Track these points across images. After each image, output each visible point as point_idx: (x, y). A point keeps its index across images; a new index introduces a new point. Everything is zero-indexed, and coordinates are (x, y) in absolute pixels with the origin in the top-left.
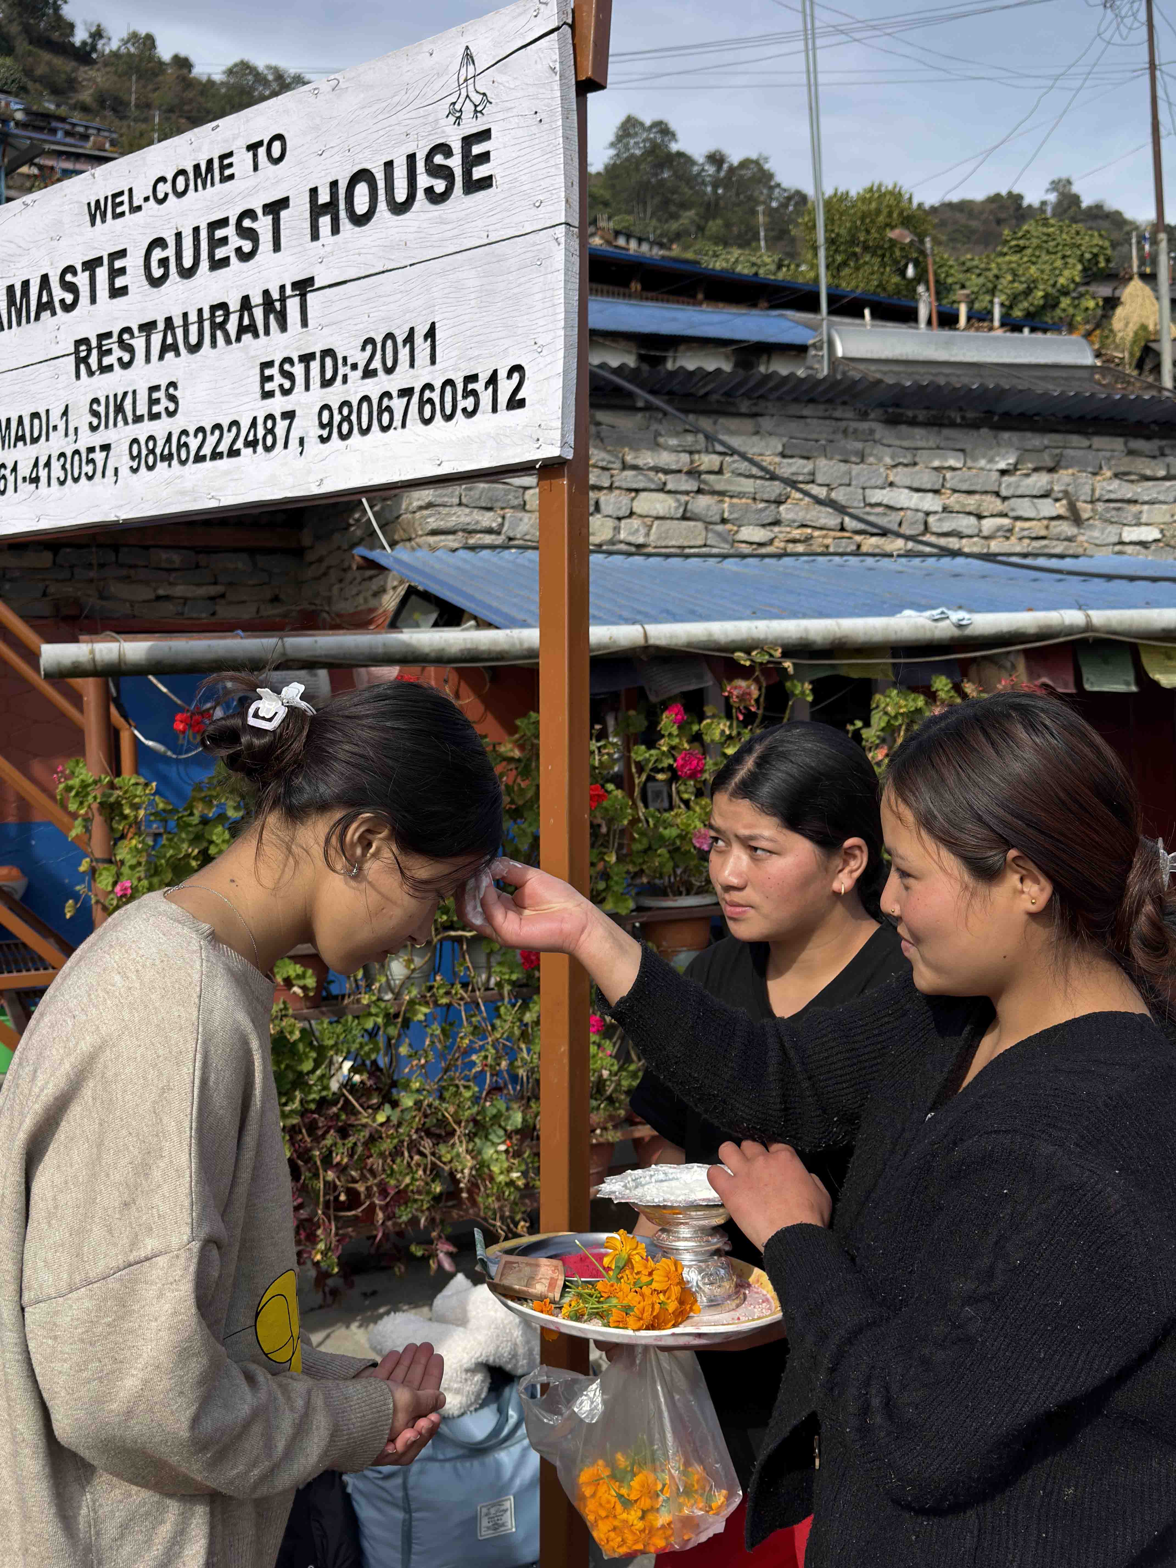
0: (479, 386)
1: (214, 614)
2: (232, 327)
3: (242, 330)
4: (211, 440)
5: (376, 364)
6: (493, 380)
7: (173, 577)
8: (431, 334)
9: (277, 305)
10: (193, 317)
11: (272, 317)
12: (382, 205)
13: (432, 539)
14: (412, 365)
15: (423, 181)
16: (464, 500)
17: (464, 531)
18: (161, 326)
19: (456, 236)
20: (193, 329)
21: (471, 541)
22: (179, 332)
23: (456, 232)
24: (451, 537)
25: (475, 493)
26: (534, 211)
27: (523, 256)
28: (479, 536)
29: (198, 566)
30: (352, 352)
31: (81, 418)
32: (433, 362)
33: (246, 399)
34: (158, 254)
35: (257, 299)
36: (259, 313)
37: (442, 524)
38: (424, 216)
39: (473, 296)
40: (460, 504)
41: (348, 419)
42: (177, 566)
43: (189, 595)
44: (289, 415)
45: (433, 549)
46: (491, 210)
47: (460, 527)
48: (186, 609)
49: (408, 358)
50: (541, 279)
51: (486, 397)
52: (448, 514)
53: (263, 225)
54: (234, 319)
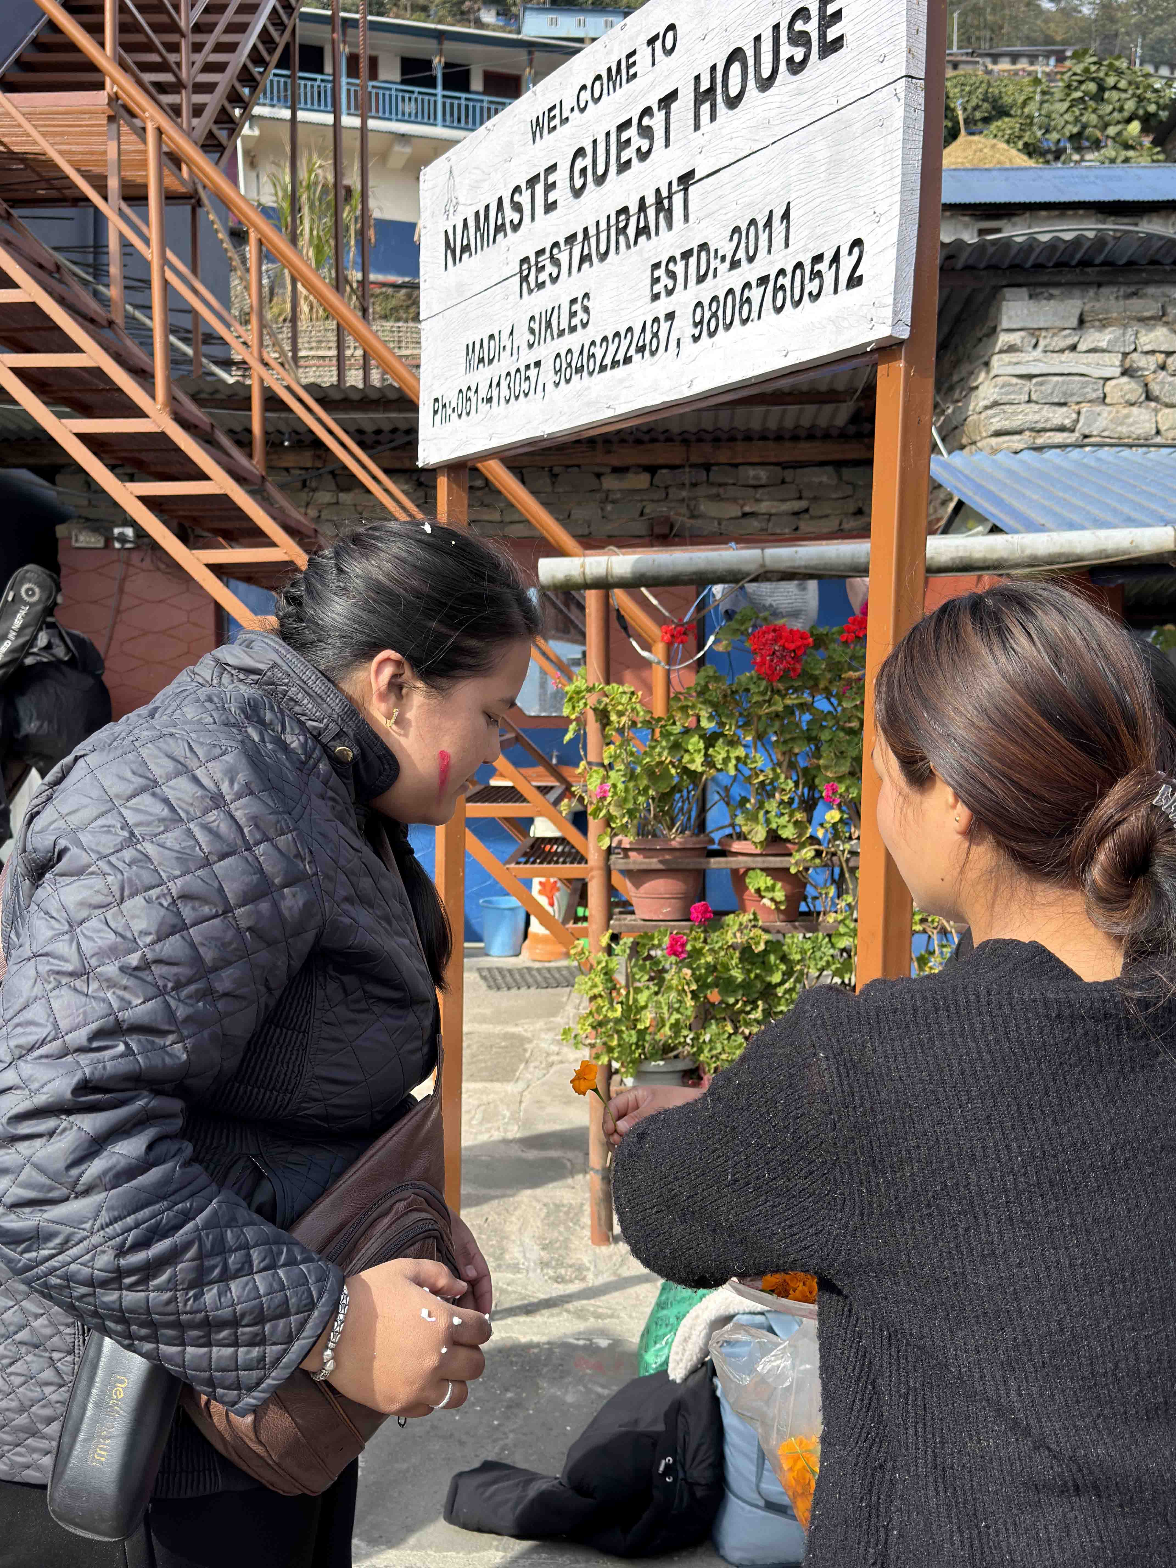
0: (823, 267)
1: (797, 529)
2: (631, 231)
3: (639, 232)
4: (612, 348)
5: (741, 254)
6: (836, 259)
7: (759, 493)
8: (786, 216)
9: (666, 202)
10: (603, 226)
11: (661, 215)
12: (751, 84)
13: (994, 441)
14: (769, 251)
15: (786, 51)
16: (1034, 397)
17: (1032, 430)
18: (580, 237)
19: (810, 107)
20: (603, 236)
21: (1040, 441)
22: (593, 241)
23: (809, 103)
24: (1017, 437)
25: (1047, 389)
26: (879, 67)
27: (867, 119)
28: (1049, 434)
29: (783, 482)
30: (722, 243)
31: (523, 337)
32: (787, 245)
33: (639, 304)
34: (580, 164)
35: (650, 200)
36: (651, 212)
37: (1007, 425)
38: (785, 89)
39: (823, 168)
40: (1029, 401)
41: (715, 315)
42: (763, 482)
43: (773, 511)
44: (670, 316)
45: (994, 451)
46: (842, 72)
47: (1027, 425)
48: (770, 525)
49: (766, 243)
50: (882, 141)
51: (829, 277)
52: (1015, 413)
53: (657, 122)
54: (633, 221)
